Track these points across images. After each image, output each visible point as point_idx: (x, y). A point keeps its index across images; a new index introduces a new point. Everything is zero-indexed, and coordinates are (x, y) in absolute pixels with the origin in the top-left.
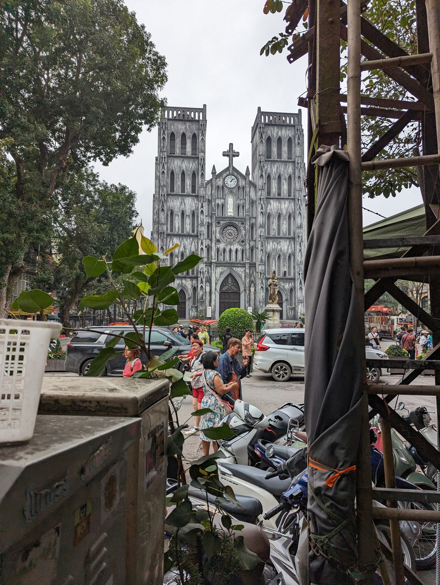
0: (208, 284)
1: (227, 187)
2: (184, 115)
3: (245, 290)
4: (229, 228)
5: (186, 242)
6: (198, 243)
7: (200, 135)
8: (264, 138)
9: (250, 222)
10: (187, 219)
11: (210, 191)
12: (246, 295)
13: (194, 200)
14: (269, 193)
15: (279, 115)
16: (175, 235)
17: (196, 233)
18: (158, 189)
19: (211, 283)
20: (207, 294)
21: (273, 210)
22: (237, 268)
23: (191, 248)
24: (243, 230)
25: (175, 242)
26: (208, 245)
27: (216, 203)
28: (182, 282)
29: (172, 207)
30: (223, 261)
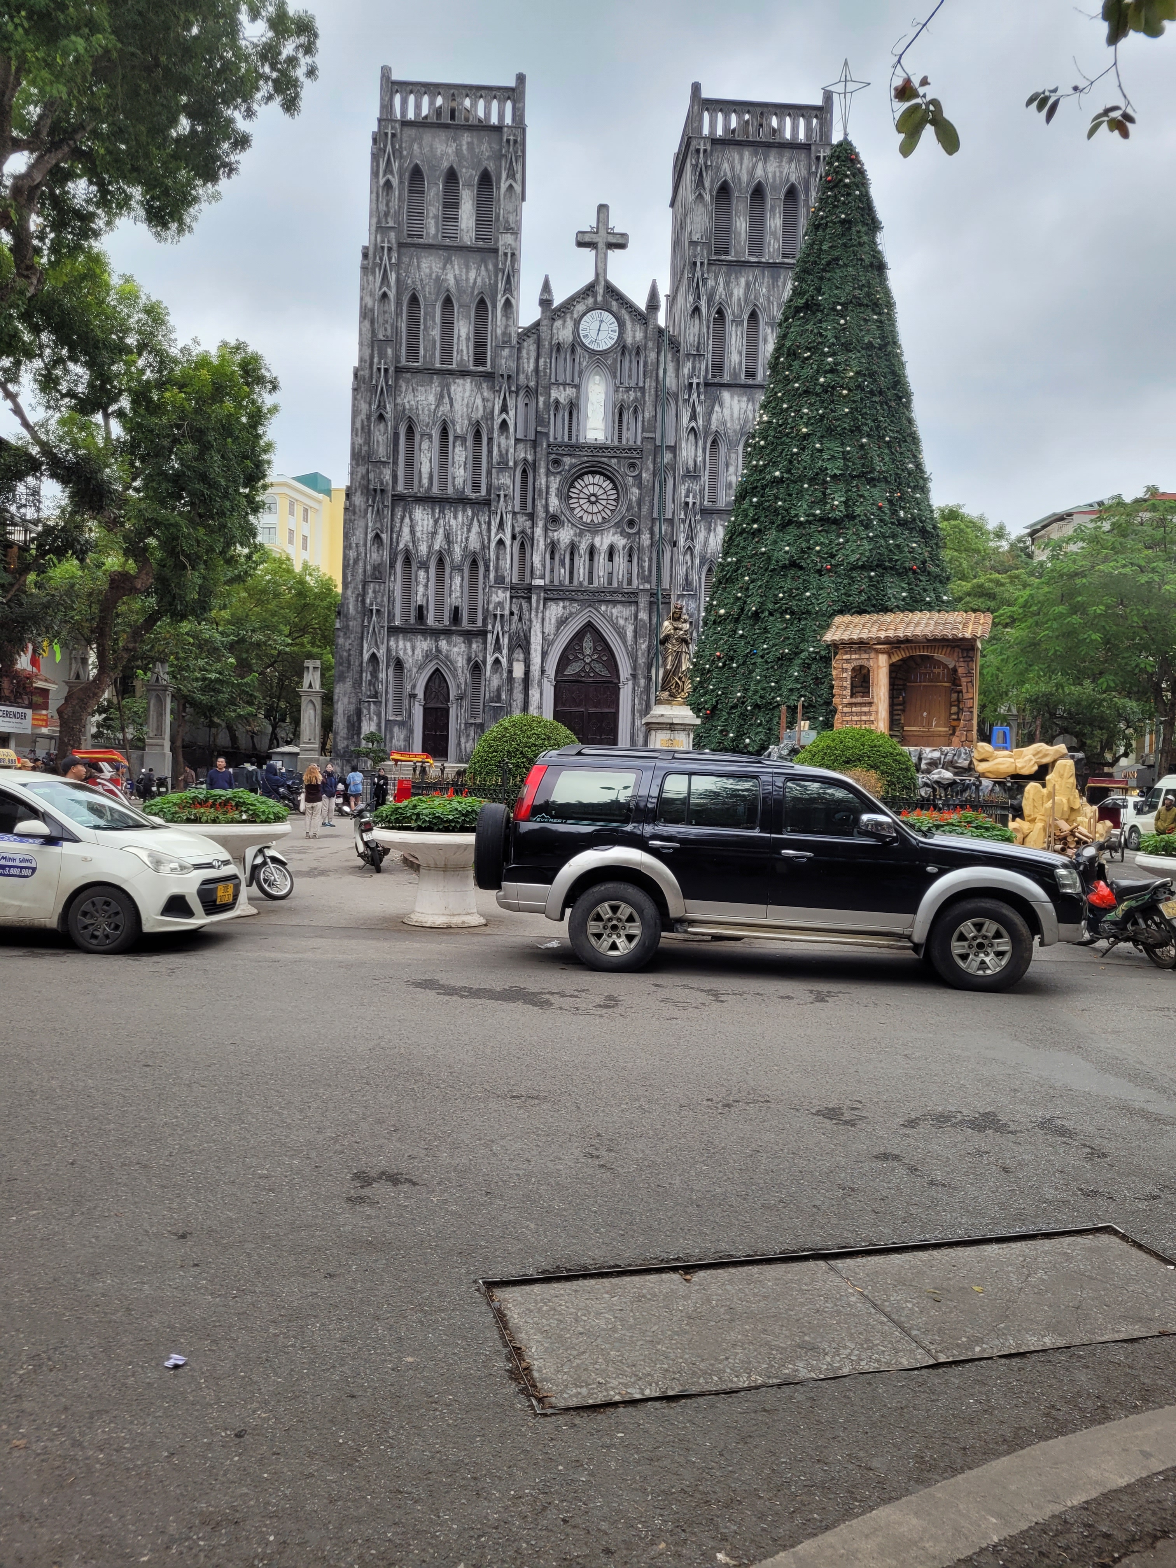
0: (519, 655)
1: (586, 349)
2: (453, 111)
3: (634, 676)
4: (588, 479)
5: (453, 522)
6: (489, 524)
7: (504, 175)
8: (707, 184)
9: (654, 463)
10: (458, 449)
11: (532, 360)
12: (638, 692)
13: (479, 387)
14: (718, 368)
15: (759, 110)
16: (419, 500)
17: (483, 492)
18: (367, 352)
19: (529, 653)
20: (516, 685)
21: (729, 425)
22: (610, 606)
23: (467, 539)
24: (633, 485)
25: (420, 523)
26: (523, 532)
27: (552, 399)
28: (437, 647)
29: (411, 409)
30: (567, 582)
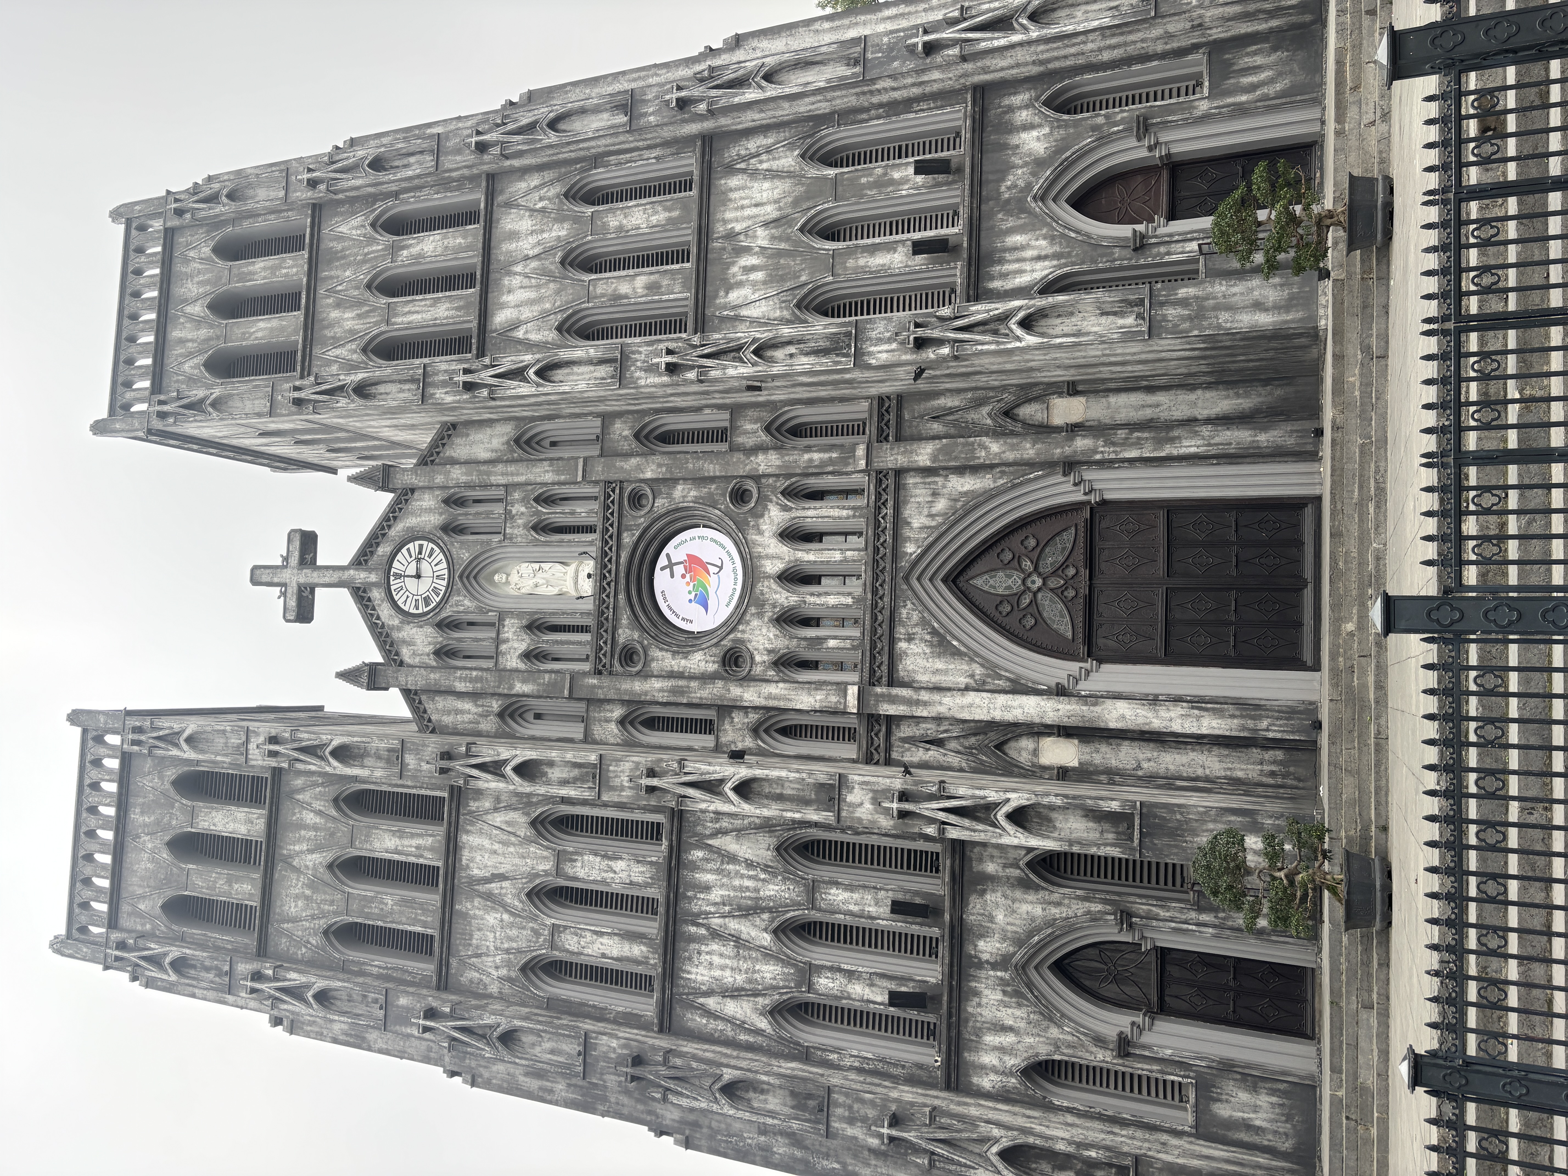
0: (1023, 750)
1: (445, 600)
3: (1069, 466)
5: (716, 895)
7: (175, 752)
8: (203, 394)
10: (580, 867)
11: (461, 705)
12: (1110, 453)
13: (476, 816)
14: (453, 341)
16: (671, 969)
19: (1015, 725)
20: (1097, 759)
21: (548, 306)
22: (907, 532)
23: (750, 864)
24: (669, 496)
25: (717, 973)
26: (755, 731)
27: (522, 666)
28: (994, 966)
29: (508, 964)
30: (856, 633)
